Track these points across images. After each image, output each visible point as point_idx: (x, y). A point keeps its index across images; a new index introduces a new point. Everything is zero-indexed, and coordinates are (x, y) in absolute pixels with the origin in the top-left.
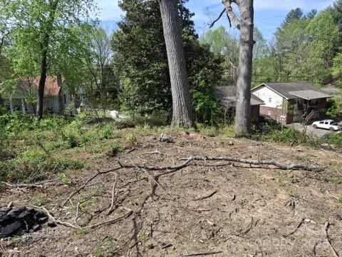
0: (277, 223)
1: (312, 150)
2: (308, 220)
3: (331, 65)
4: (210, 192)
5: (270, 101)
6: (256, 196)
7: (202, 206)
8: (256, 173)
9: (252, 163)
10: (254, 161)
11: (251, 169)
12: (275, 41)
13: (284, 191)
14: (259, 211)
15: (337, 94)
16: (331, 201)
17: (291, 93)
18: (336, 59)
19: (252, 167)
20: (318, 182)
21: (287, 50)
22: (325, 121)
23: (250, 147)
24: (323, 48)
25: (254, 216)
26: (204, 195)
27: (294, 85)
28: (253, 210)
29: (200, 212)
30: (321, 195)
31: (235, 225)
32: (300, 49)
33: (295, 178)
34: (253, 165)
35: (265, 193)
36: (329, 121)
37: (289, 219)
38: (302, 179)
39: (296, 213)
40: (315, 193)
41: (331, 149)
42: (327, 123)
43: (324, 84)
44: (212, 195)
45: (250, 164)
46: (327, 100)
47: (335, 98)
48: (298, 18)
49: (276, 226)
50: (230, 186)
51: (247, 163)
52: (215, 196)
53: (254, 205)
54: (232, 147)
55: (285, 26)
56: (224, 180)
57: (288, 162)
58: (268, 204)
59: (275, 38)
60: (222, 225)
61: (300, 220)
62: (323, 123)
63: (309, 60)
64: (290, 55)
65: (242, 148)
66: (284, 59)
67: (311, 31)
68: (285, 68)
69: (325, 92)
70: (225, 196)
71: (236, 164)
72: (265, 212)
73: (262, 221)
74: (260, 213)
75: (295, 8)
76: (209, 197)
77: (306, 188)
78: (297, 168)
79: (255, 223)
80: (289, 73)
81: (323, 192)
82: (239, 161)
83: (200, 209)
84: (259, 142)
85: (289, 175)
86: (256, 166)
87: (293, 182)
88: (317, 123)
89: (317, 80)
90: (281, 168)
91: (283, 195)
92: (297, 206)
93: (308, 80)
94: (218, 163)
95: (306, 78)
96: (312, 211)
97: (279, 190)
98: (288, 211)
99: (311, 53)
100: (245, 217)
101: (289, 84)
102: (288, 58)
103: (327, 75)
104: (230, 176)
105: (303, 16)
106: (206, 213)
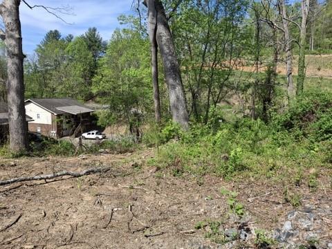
0: (94, 221)
1: (94, 157)
2: (116, 209)
3: (90, 84)
4: (13, 219)
5: (38, 117)
6: (65, 206)
7: (9, 236)
8: (54, 186)
9: (47, 178)
10: (49, 176)
11: (47, 184)
12: (37, 58)
13: (87, 194)
14: (74, 217)
15: (97, 108)
16: (124, 190)
17: (59, 109)
18: (94, 80)
19: (47, 183)
20: (111, 179)
21: (49, 68)
22: (91, 132)
23: (36, 164)
24: (82, 69)
25: (71, 223)
26: (7, 224)
27: (60, 101)
28: (68, 218)
29: (9, 243)
30: (116, 189)
31: (57, 238)
32: (62, 67)
33: (92, 181)
34: (47, 180)
35: (71, 200)
36: (95, 132)
37: (102, 214)
38: (97, 180)
39: (105, 207)
40: (111, 188)
41: (108, 153)
42: (93, 134)
43: (87, 100)
44: (17, 221)
45: (45, 179)
46: (91, 114)
47: (97, 112)
48: (57, 40)
49: (94, 223)
50: (34, 206)
51: (41, 179)
52: (22, 220)
53: (67, 213)
54: (15, 168)
55: (45, 44)
56: (25, 201)
57: (79, 170)
58: (79, 208)
59: (36, 55)
60: (43, 243)
61: (110, 211)
62: (90, 134)
63: (72, 78)
64: (54, 73)
65: (27, 166)
66: (48, 76)
67: (70, 53)
68: (49, 85)
69: (88, 107)
70: (33, 216)
71: (29, 183)
72: (80, 216)
73: (80, 224)
74: (76, 219)
75: (53, 30)
76: (14, 223)
77: (103, 186)
78: (88, 173)
79: (75, 228)
80: (54, 90)
81: (116, 185)
82: (33, 179)
83: (9, 240)
84: (43, 158)
85: (86, 180)
86: (51, 180)
87: (91, 185)
88: (85, 135)
89: (79, 97)
90: (75, 176)
91: (88, 197)
92: (103, 202)
93: (72, 97)
94: (8, 187)
95: (70, 95)
96: (116, 201)
97: (82, 194)
98: (98, 208)
99: (73, 72)
100: (64, 227)
101: (55, 100)
102: (51, 74)
103: (88, 93)
104: (28, 196)
105: (61, 38)
106: (19, 240)
